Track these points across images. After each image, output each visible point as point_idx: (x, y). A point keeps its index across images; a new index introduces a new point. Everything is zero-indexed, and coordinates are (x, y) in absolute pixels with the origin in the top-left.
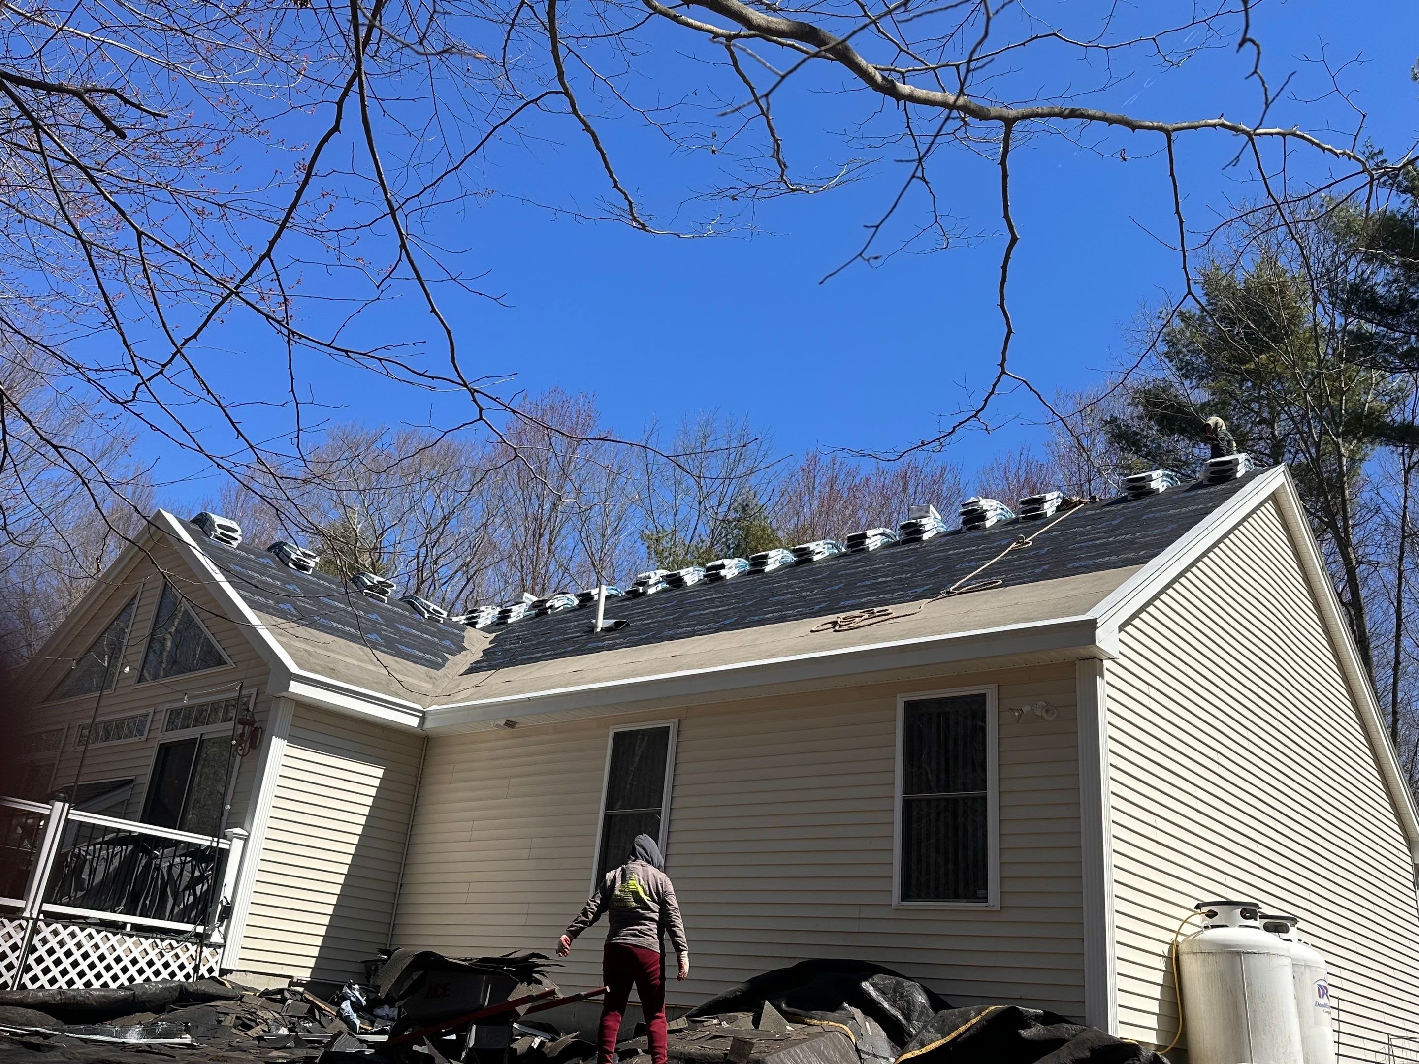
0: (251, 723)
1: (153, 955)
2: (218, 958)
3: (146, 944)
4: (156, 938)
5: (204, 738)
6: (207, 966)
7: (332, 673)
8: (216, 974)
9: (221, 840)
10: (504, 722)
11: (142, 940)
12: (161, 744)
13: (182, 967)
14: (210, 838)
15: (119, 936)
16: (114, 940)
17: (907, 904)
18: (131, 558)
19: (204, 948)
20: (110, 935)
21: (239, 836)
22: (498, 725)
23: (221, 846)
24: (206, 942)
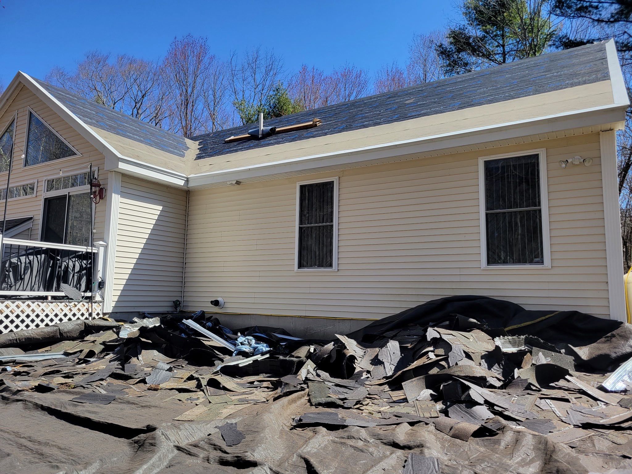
0: (99, 185)
1: (66, 310)
2: (100, 308)
3: (62, 305)
4: (66, 302)
5: (70, 194)
6: (96, 313)
7: (138, 157)
8: (101, 316)
9: (93, 248)
10: (235, 182)
11: (59, 304)
12: (45, 199)
13: (83, 315)
14: (86, 248)
15: (45, 304)
16: (43, 305)
17: (492, 267)
18: (7, 100)
19: (93, 304)
20: (40, 304)
21: (102, 245)
22: (231, 184)
23: (94, 251)
24: (93, 301)
